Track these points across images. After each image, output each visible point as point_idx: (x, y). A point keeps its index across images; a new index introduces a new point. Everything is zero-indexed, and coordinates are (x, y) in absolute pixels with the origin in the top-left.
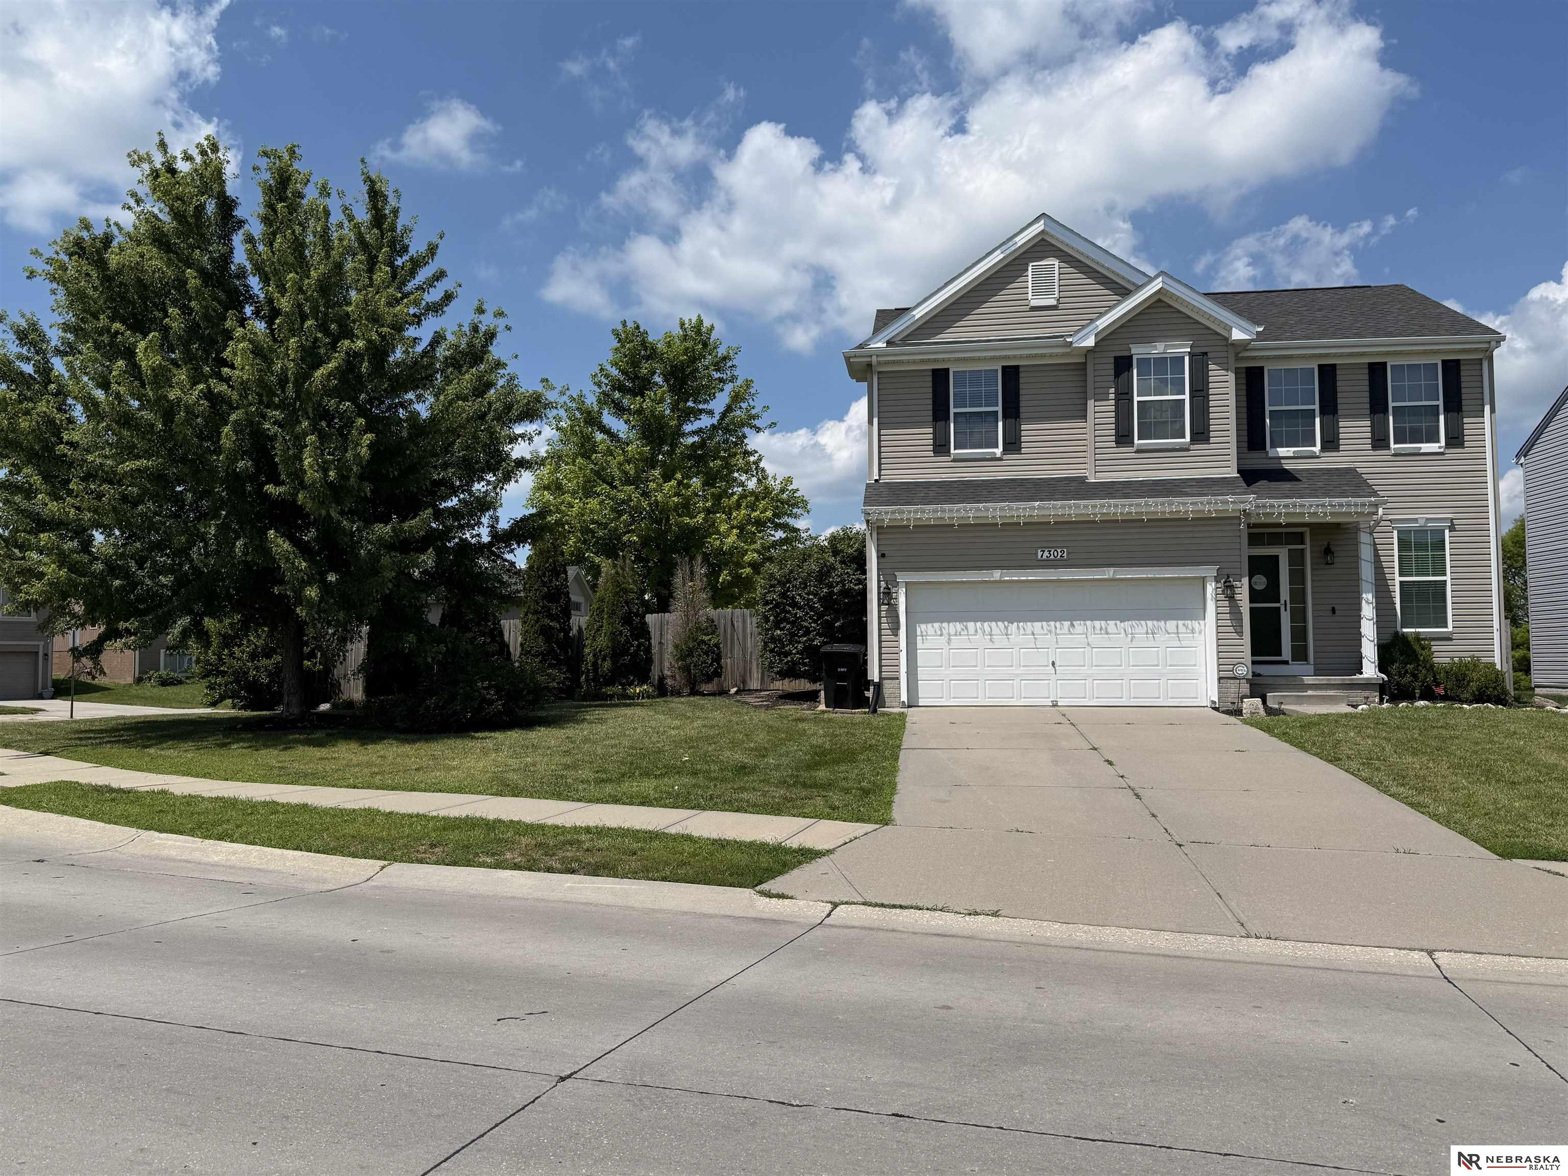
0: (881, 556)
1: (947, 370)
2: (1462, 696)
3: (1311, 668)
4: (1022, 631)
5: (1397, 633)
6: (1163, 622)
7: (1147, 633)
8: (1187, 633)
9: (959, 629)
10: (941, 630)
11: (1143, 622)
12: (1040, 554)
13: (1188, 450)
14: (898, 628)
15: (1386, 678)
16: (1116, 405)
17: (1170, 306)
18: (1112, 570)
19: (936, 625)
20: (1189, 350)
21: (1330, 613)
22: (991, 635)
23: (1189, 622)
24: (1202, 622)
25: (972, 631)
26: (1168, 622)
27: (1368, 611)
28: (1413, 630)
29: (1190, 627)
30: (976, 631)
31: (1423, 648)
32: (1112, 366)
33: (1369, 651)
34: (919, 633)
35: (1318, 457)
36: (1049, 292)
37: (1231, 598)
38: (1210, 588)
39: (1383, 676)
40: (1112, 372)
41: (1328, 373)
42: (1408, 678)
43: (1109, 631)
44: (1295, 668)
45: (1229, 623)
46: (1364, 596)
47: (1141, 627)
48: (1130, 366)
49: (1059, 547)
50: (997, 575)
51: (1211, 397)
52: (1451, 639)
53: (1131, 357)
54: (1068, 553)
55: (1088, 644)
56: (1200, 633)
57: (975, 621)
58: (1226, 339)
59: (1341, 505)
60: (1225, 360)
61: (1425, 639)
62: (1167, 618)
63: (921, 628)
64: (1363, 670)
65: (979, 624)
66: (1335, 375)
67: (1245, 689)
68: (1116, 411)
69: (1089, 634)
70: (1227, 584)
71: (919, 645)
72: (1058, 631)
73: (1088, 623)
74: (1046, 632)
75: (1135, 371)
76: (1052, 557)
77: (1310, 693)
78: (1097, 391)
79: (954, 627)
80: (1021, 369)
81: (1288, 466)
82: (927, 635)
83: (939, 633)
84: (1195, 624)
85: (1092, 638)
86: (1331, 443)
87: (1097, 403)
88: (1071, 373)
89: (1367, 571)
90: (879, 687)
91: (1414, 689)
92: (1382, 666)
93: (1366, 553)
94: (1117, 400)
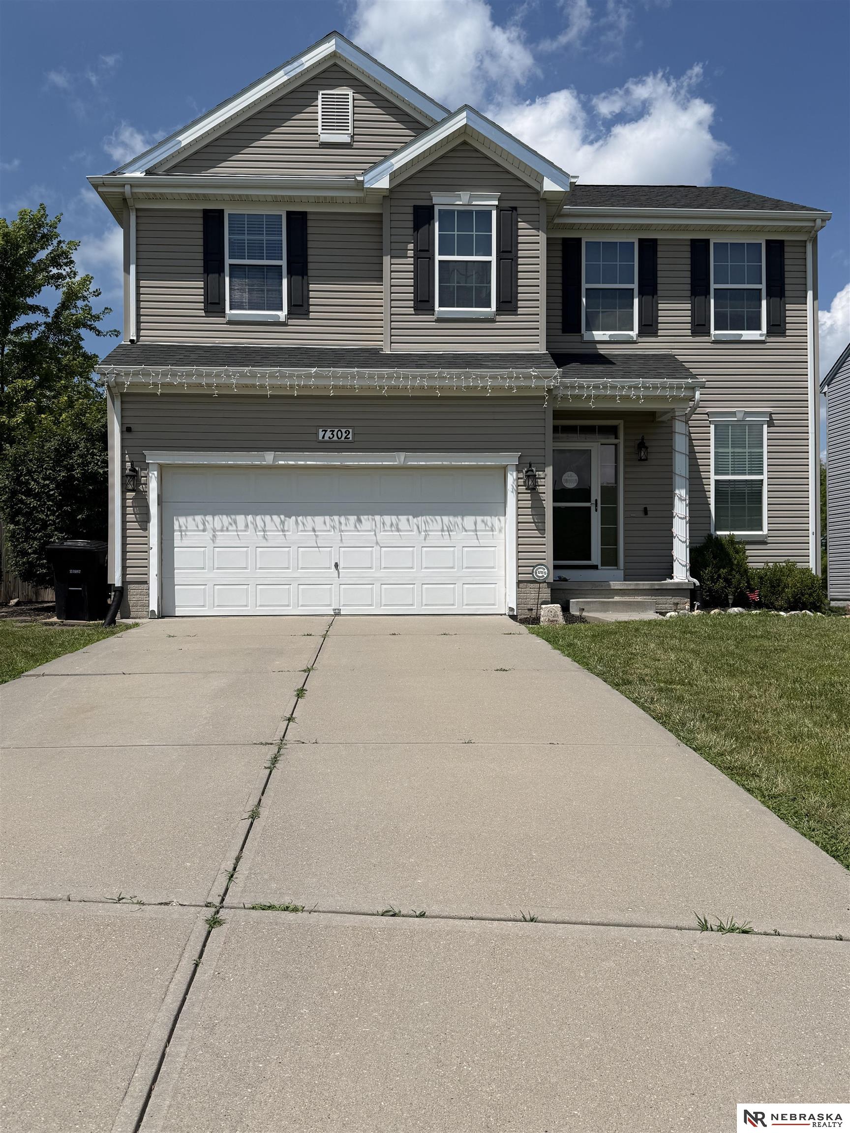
0: (126, 430)
1: (221, 212)
2: (776, 603)
3: (621, 573)
4: (301, 527)
5: (710, 536)
6: (460, 518)
7: (443, 530)
8: (486, 531)
9: (226, 524)
10: (204, 524)
11: (438, 518)
12: (321, 434)
13: (493, 321)
14: (148, 520)
15: (698, 583)
16: (415, 264)
17: (477, 151)
18: (402, 455)
19: (199, 518)
20: (496, 203)
21: (642, 514)
22: (264, 531)
23: (488, 518)
24: (502, 518)
25: (241, 525)
26: (465, 518)
27: (681, 508)
28: (727, 533)
29: (490, 525)
30: (247, 526)
31: (737, 552)
32: (411, 217)
33: (681, 553)
34: (176, 527)
35: (635, 342)
36: (341, 126)
37: (533, 489)
38: (512, 478)
39: (695, 580)
40: (411, 225)
41: (649, 248)
42: (721, 583)
43: (400, 527)
44: (603, 573)
45: (530, 518)
46: (677, 492)
47: (436, 523)
48: (432, 218)
49: (344, 427)
50: (269, 458)
51: (520, 261)
52: (765, 543)
53: (432, 207)
54: (354, 434)
55: (377, 543)
56: (500, 531)
57: (246, 514)
58: (538, 193)
59: (655, 388)
60: (535, 218)
61: (739, 543)
62: (463, 514)
63: (180, 522)
64: (675, 574)
65: (250, 518)
66: (655, 251)
67: (546, 594)
68: (415, 271)
69: (377, 531)
70: (529, 473)
71: (177, 543)
72: (343, 528)
73: (377, 518)
74: (328, 528)
75: (437, 225)
76: (335, 438)
77: (617, 599)
78: (394, 246)
79: (219, 521)
80: (309, 217)
81: (603, 350)
82: (186, 531)
83: (201, 527)
84: (495, 520)
85: (381, 536)
86: (649, 327)
87: (394, 261)
88: (367, 225)
89: (681, 464)
90: (122, 592)
91: (727, 595)
92: (694, 570)
93: (680, 444)
94: (416, 257)
